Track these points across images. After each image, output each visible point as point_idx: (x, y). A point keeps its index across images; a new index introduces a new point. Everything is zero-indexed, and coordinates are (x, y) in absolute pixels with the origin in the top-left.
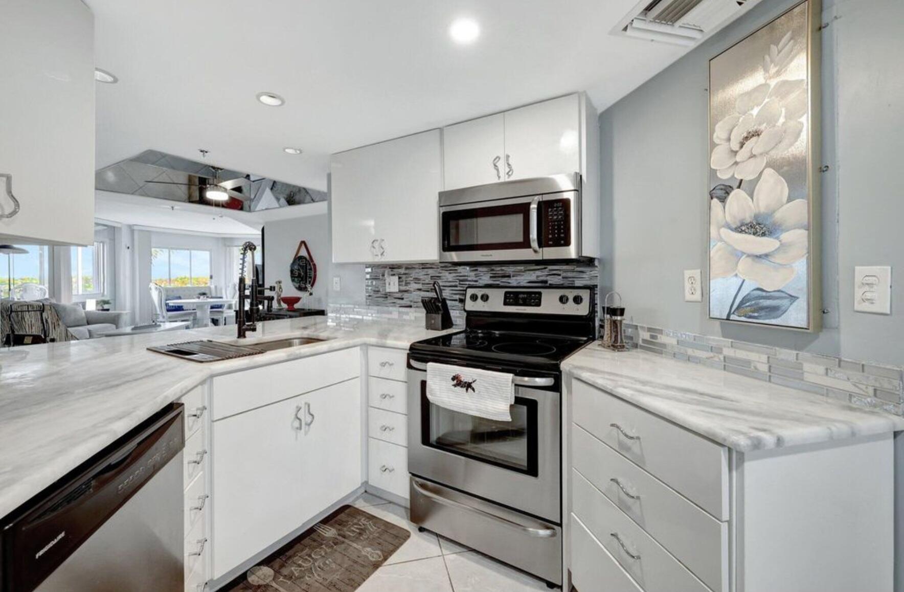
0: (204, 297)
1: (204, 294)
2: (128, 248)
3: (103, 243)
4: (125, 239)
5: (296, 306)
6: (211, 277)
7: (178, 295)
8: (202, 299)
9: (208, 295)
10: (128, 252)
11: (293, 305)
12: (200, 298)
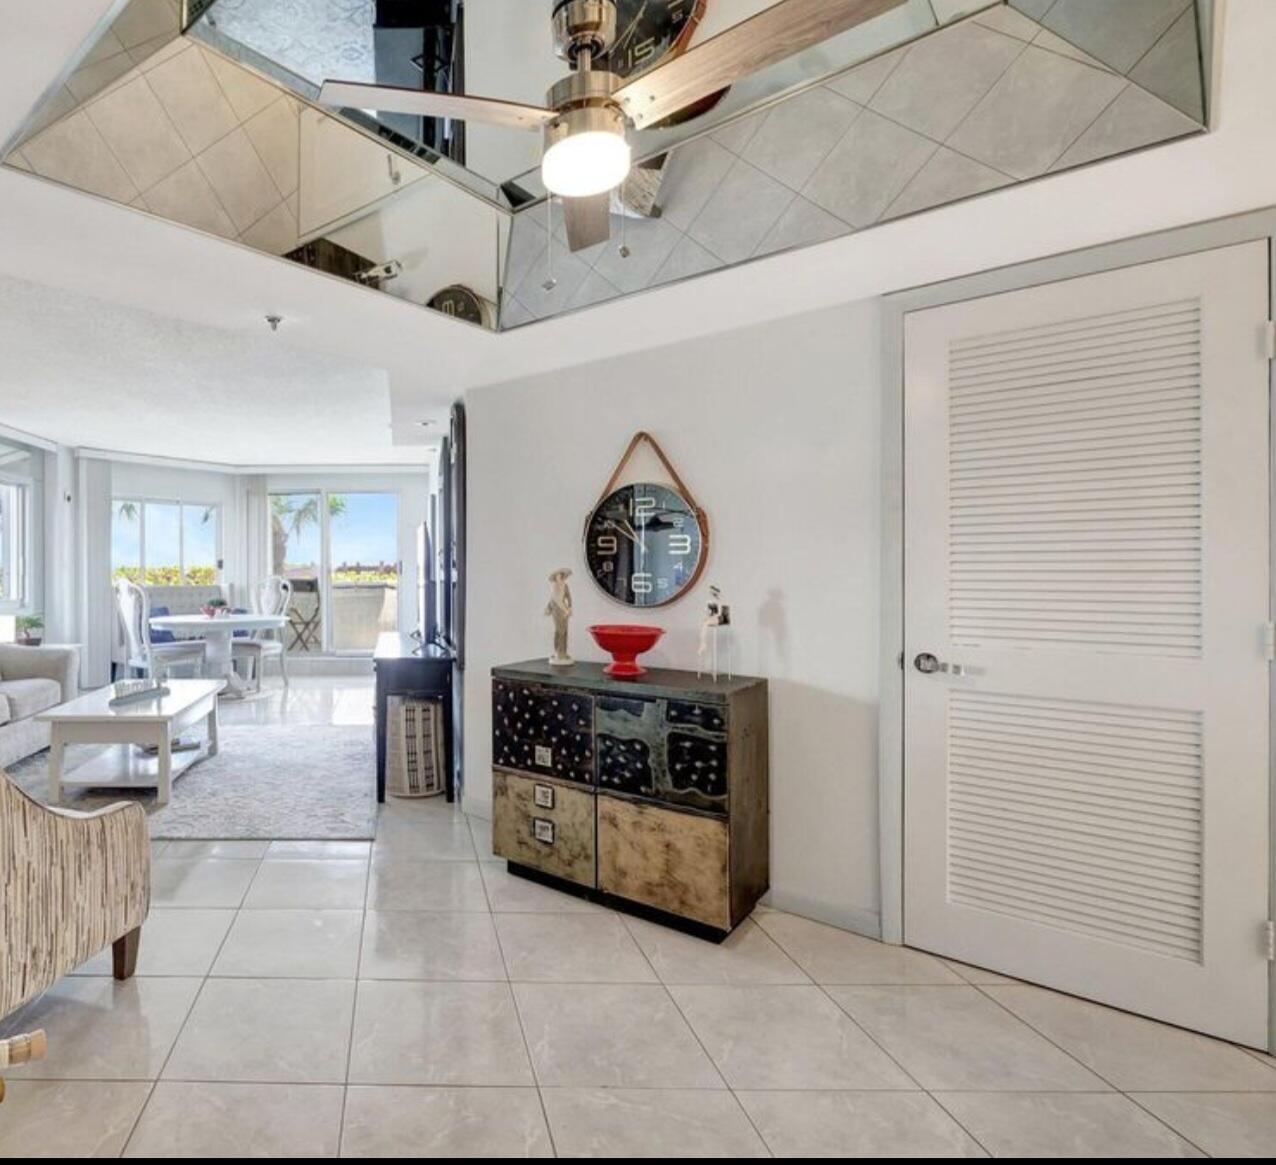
0: (222, 611)
2: (69, 498)
3: (24, 487)
4: (62, 479)
5: (643, 660)
6: (220, 564)
9: (229, 606)
10: (67, 507)
11: (633, 659)
12: (212, 613)
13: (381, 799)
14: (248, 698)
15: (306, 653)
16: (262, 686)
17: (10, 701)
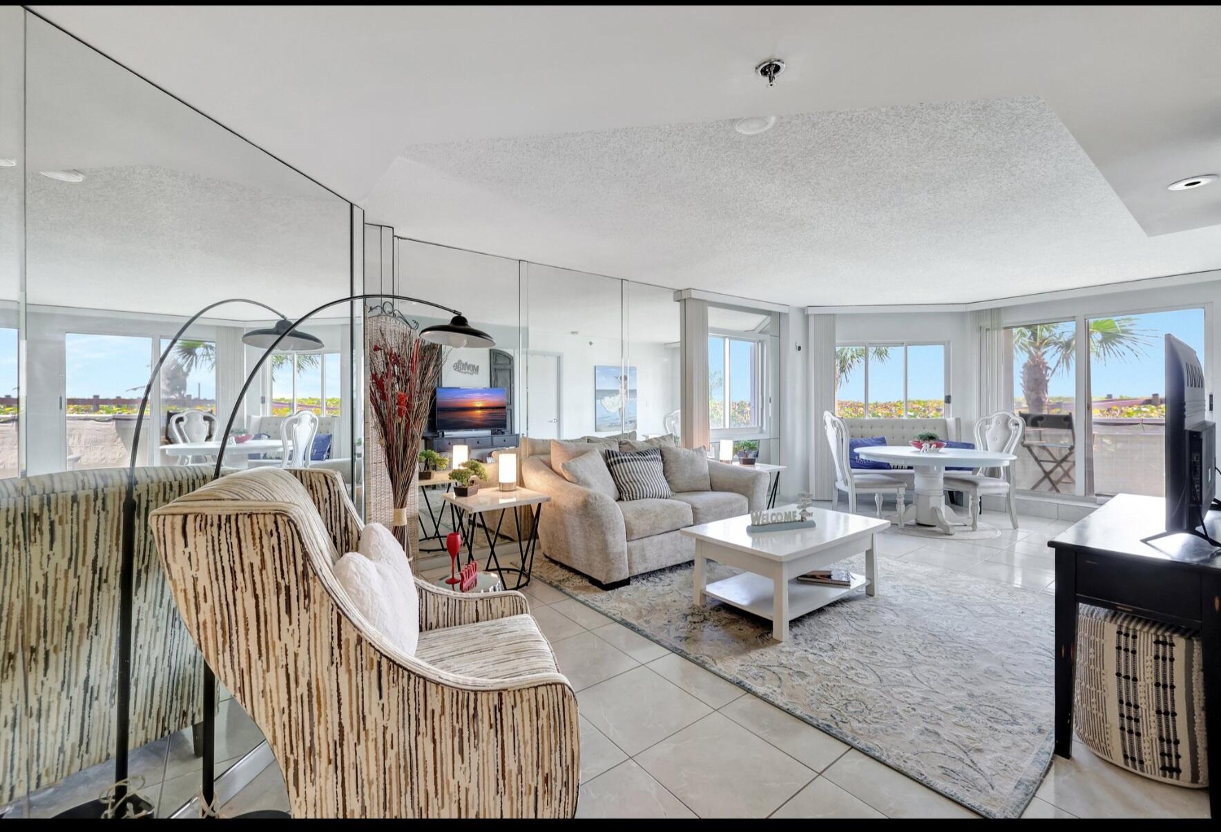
0: (931, 445)
1: (931, 438)
2: (800, 348)
3: (762, 342)
4: (794, 333)
6: (948, 400)
7: (880, 436)
8: (926, 453)
10: (799, 356)
12: (919, 446)
13: (1063, 748)
14: (956, 536)
15: (1057, 494)
16: (979, 524)
17: (694, 509)
